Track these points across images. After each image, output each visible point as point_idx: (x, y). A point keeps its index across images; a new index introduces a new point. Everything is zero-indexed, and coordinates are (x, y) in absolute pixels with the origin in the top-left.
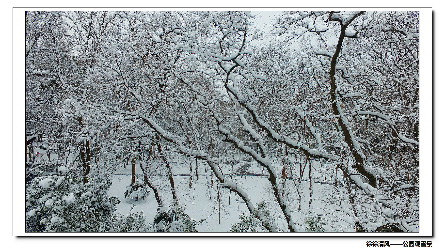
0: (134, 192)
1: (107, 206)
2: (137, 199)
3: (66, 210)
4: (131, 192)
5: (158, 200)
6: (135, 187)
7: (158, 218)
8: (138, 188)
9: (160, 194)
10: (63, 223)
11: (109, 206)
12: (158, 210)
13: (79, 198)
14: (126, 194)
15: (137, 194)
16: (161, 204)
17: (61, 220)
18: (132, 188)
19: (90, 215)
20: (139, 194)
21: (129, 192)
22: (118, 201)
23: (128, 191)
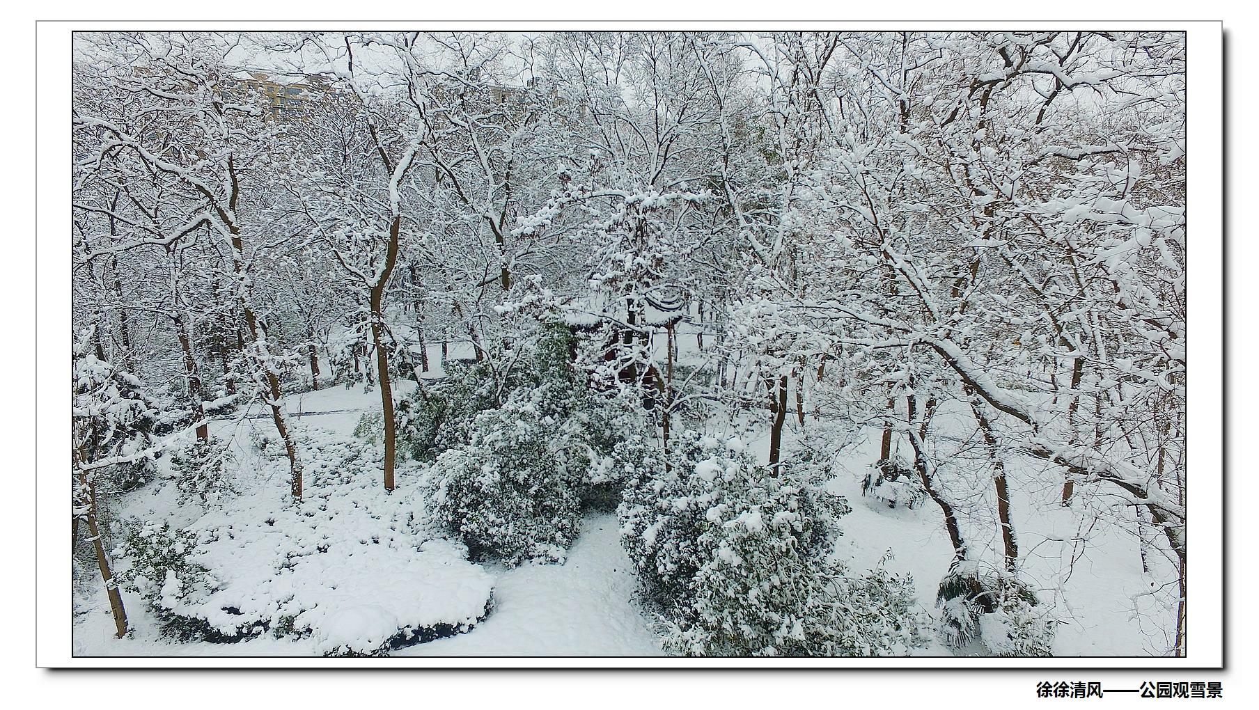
0: (886, 483)
1: (821, 523)
2: (892, 505)
3: (744, 541)
4: (879, 483)
5: (957, 541)
6: (892, 472)
7: (951, 584)
8: (897, 476)
9: (962, 526)
10: (739, 567)
11: (825, 524)
12: (952, 566)
13: (770, 520)
14: (867, 484)
15: (895, 491)
16: (964, 552)
17: (737, 560)
18: (881, 471)
19: (788, 551)
20: (900, 492)
21: (874, 480)
22: (847, 508)
23: (870, 476)
